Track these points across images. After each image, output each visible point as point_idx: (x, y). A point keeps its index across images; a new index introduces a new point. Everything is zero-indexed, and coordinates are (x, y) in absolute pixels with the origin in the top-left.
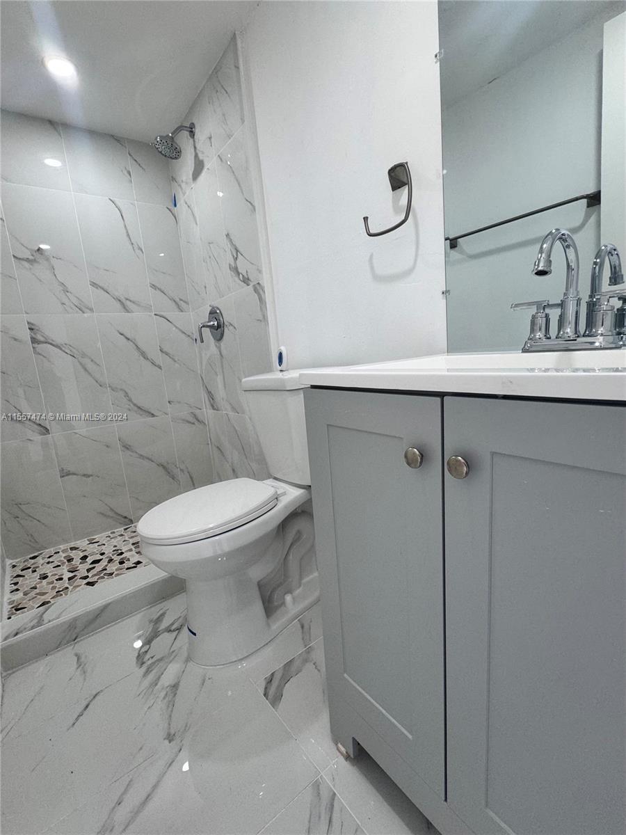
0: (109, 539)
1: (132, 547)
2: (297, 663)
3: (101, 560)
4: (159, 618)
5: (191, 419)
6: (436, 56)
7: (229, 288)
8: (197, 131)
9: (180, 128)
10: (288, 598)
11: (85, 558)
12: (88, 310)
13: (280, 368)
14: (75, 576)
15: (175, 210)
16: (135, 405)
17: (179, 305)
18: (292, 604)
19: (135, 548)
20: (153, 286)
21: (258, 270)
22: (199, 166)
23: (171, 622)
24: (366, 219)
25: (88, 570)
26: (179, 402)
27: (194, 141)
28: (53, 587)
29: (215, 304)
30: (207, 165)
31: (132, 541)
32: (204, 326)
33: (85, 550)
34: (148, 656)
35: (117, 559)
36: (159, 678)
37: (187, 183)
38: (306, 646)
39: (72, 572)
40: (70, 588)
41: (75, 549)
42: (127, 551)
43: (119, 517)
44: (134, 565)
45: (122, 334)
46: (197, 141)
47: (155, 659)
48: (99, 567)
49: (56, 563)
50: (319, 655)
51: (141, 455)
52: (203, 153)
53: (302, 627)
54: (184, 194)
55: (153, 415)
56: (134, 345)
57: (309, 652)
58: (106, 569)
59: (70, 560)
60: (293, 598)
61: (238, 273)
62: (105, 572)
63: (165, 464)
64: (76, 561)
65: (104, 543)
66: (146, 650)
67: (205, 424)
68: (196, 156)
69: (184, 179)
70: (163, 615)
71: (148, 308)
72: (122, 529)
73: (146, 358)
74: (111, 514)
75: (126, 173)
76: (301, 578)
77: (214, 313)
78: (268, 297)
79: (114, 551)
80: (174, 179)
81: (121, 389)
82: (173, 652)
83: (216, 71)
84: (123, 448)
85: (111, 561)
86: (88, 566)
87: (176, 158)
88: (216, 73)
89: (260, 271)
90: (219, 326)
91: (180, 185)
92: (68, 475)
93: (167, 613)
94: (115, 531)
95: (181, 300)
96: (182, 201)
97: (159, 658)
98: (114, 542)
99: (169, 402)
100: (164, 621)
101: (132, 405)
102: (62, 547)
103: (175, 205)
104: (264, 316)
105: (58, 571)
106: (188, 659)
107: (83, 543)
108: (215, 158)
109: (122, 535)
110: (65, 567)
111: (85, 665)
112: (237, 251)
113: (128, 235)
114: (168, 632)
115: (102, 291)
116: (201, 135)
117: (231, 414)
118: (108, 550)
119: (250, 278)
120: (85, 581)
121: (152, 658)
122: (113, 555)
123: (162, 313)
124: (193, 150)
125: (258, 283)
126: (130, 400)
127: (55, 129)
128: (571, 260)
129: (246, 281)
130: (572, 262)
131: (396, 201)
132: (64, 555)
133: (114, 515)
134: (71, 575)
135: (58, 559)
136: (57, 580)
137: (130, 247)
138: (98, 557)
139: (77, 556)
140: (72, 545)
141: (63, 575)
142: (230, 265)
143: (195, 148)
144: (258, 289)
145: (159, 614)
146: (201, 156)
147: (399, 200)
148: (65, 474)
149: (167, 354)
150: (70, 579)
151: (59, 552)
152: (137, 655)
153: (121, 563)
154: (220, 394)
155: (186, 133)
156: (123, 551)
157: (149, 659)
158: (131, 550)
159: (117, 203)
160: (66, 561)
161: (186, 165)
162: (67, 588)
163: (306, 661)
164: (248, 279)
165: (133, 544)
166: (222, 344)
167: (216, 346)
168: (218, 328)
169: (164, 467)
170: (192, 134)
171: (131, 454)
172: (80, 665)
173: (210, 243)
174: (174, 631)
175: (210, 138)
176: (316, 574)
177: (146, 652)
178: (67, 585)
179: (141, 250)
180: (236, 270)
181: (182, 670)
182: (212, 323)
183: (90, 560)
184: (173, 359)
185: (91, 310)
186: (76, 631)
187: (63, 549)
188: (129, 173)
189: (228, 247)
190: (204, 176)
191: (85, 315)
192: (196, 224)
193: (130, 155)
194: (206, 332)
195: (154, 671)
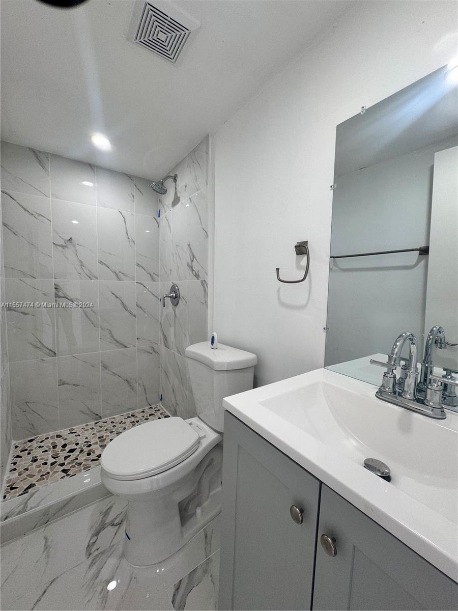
0: (83, 430)
1: (98, 440)
2: (199, 573)
3: (76, 449)
4: (107, 511)
5: (151, 351)
6: (331, 187)
7: (186, 277)
8: (178, 179)
9: (168, 177)
10: (199, 511)
11: (64, 446)
12: (94, 279)
13: (212, 346)
14: (56, 462)
15: (159, 219)
16: (115, 340)
17: (153, 277)
18: (201, 516)
19: (100, 441)
20: (138, 265)
21: (205, 272)
22: (176, 201)
23: (114, 517)
24: (278, 270)
25: (66, 458)
26: (144, 339)
27: (176, 185)
28: (39, 470)
29: (176, 282)
30: (182, 201)
31: (99, 435)
32: (166, 297)
33: (66, 439)
34: (95, 548)
35: (86, 449)
36: (99, 572)
37: (167, 206)
38: (207, 556)
39: (54, 458)
40: (51, 473)
41: (59, 436)
42: (94, 444)
43: (93, 414)
44: (97, 458)
45: (113, 294)
46: (177, 185)
47: (99, 551)
48: (73, 455)
49: (45, 448)
50: (215, 568)
51: (114, 373)
52: (180, 193)
53: (206, 537)
54: (165, 212)
55: (126, 347)
56: (120, 302)
57: (208, 564)
58: (77, 459)
59: (54, 447)
60: (202, 511)
61: (193, 270)
62: (76, 461)
63: (129, 380)
64: (59, 448)
65: (80, 434)
66: (94, 541)
67: (159, 354)
68: (176, 193)
69: (167, 203)
70: (110, 508)
71: (133, 278)
72: (94, 423)
73: (127, 310)
74: (88, 412)
75: (131, 196)
76: (209, 492)
77: (174, 289)
78: (210, 291)
79: (85, 442)
80: (160, 201)
81: (108, 329)
82: (113, 546)
83: (194, 151)
84: (103, 368)
85: (82, 451)
86: (65, 454)
87: (163, 194)
88: (194, 152)
89: (207, 274)
90: (176, 297)
91: (164, 207)
92: (63, 384)
93: (114, 507)
94: (89, 424)
95: (154, 274)
96: (164, 215)
97: (102, 550)
98: (87, 434)
99: (137, 339)
100: (110, 516)
101: (113, 340)
102: (51, 434)
103: (159, 217)
104: (206, 302)
105: (45, 456)
106: (123, 556)
107: (65, 432)
108: (187, 198)
109: (92, 428)
110: (50, 453)
111: (50, 548)
112: (194, 257)
113: (127, 233)
114: (112, 526)
115: (105, 266)
116: (181, 183)
117: (177, 354)
118: (81, 441)
119: (200, 275)
120: (62, 468)
121: (98, 549)
122: (84, 446)
123: (142, 282)
124: (174, 189)
125: (205, 281)
126: (112, 337)
127: (92, 169)
128: (413, 352)
129: (197, 276)
130: (413, 353)
131: (298, 262)
132: (52, 441)
133: (90, 413)
134: (54, 460)
135: (47, 445)
136: (43, 464)
137: (127, 239)
138: (74, 447)
139: (60, 442)
140: (58, 432)
141: (47, 460)
142: (188, 263)
143: (176, 188)
144: (204, 283)
145: (107, 508)
146: (179, 194)
147: (301, 261)
148: (62, 383)
149: (141, 308)
150: (52, 464)
151: (48, 438)
152: (87, 545)
153: (89, 454)
154: (172, 339)
155: (171, 180)
156: (91, 443)
157: (95, 551)
158: (96, 443)
159: (123, 213)
160: (52, 447)
161: (169, 198)
162: (49, 473)
163: (205, 571)
164: (198, 275)
165: (99, 438)
166: (177, 309)
167: (173, 308)
168: (176, 299)
169: (128, 382)
170: (175, 180)
171: (107, 372)
172: (46, 549)
173: (177, 246)
174: (116, 525)
175: (186, 186)
176: (220, 488)
177: (94, 543)
178: (49, 470)
179: (134, 242)
180: (191, 267)
181: (117, 566)
182: (172, 295)
183: (68, 448)
184: (144, 311)
185: (97, 278)
186: (49, 516)
187: (51, 435)
188: (133, 196)
189: (188, 252)
190: (179, 205)
191: (92, 281)
192: (170, 232)
193: (135, 186)
194: (168, 300)
195: (96, 564)
